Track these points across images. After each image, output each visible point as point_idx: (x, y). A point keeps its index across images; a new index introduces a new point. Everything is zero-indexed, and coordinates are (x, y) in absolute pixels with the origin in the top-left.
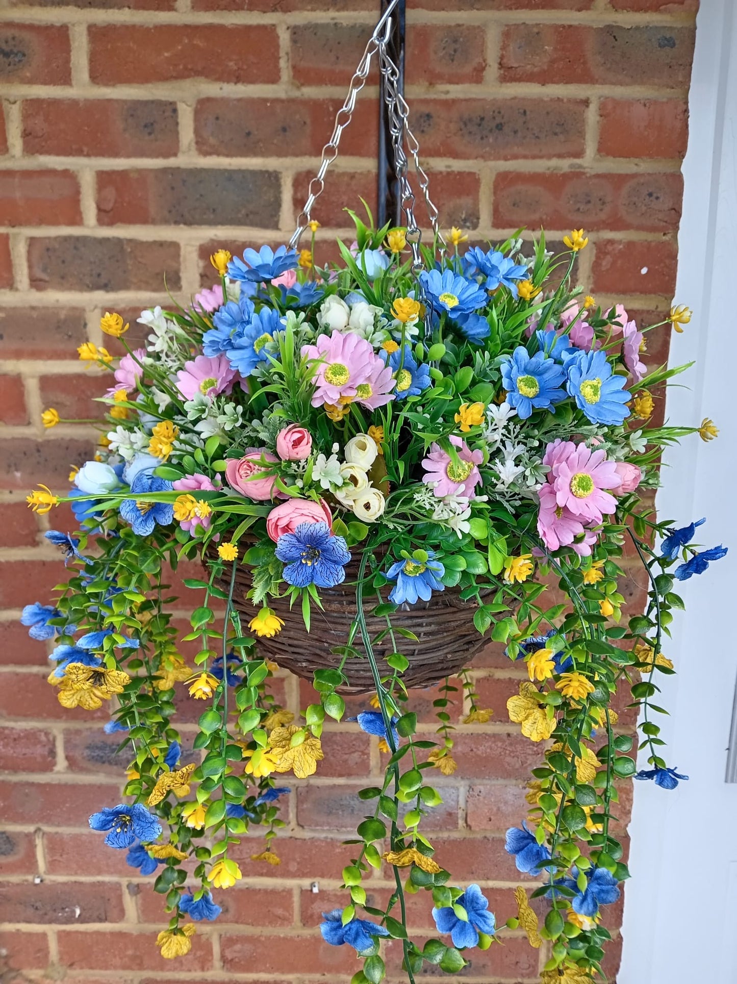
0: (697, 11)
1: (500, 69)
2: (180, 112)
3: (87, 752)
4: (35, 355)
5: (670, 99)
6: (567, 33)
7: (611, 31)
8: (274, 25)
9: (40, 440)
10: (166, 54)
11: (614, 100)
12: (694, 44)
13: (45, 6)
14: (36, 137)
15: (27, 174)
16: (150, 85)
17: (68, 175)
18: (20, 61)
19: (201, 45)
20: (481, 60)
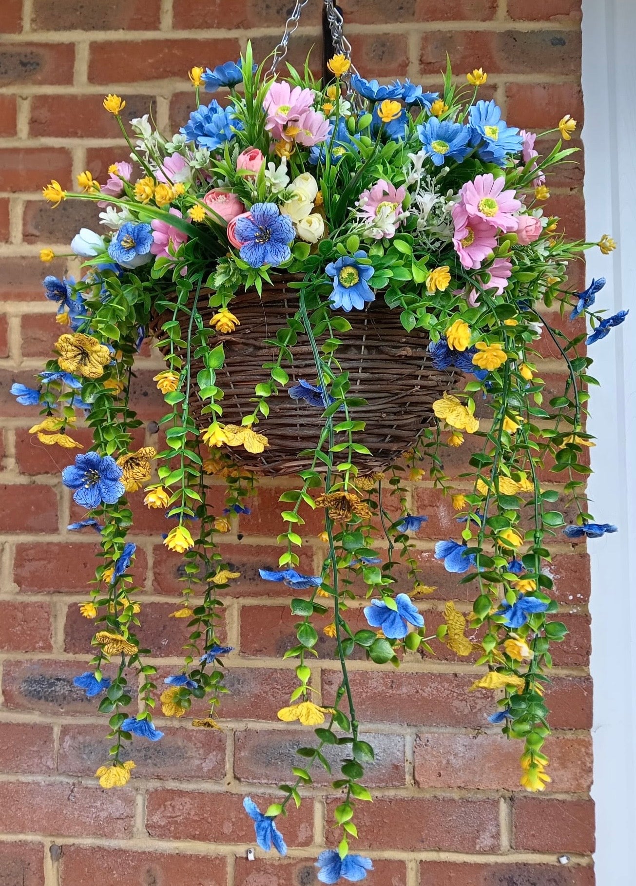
0: (581, 20)
1: (420, 64)
2: (158, 104)
3: (24, 686)
4: (21, 297)
5: (565, 83)
6: (474, 37)
7: (512, 35)
8: (237, 38)
9: (16, 371)
10: (150, 61)
11: (518, 84)
12: (581, 42)
13: (59, 30)
14: (41, 123)
15: (29, 151)
16: (135, 84)
17: (65, 153)
18: (34, 69)
19: (178, 54)
20: (405, 59)
